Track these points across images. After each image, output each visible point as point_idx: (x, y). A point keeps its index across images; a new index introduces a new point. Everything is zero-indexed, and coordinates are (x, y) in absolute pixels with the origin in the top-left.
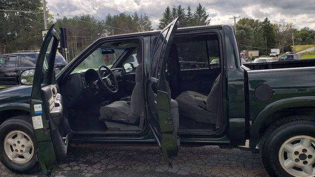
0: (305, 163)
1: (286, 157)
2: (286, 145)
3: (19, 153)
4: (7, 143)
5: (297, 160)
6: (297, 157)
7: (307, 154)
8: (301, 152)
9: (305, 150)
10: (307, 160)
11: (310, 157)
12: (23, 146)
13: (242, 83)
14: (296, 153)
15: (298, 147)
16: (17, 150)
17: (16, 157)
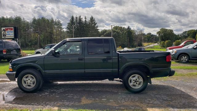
0: (137, 83)
1: (131, 82)
2: (130, 78)
3: (29, 84)
4: (23, 80)
5: (134, 83)
6: (134, 81)
7: (137, 80)
8: (135, 80)
9: (136, 79)
10: (137, 82)
11: (138, 81)
12: (31, 81)
13: (117, 57)
14: (134, 80)
15: (134, 79)
16: (28, 83)
17: (27, 86)
